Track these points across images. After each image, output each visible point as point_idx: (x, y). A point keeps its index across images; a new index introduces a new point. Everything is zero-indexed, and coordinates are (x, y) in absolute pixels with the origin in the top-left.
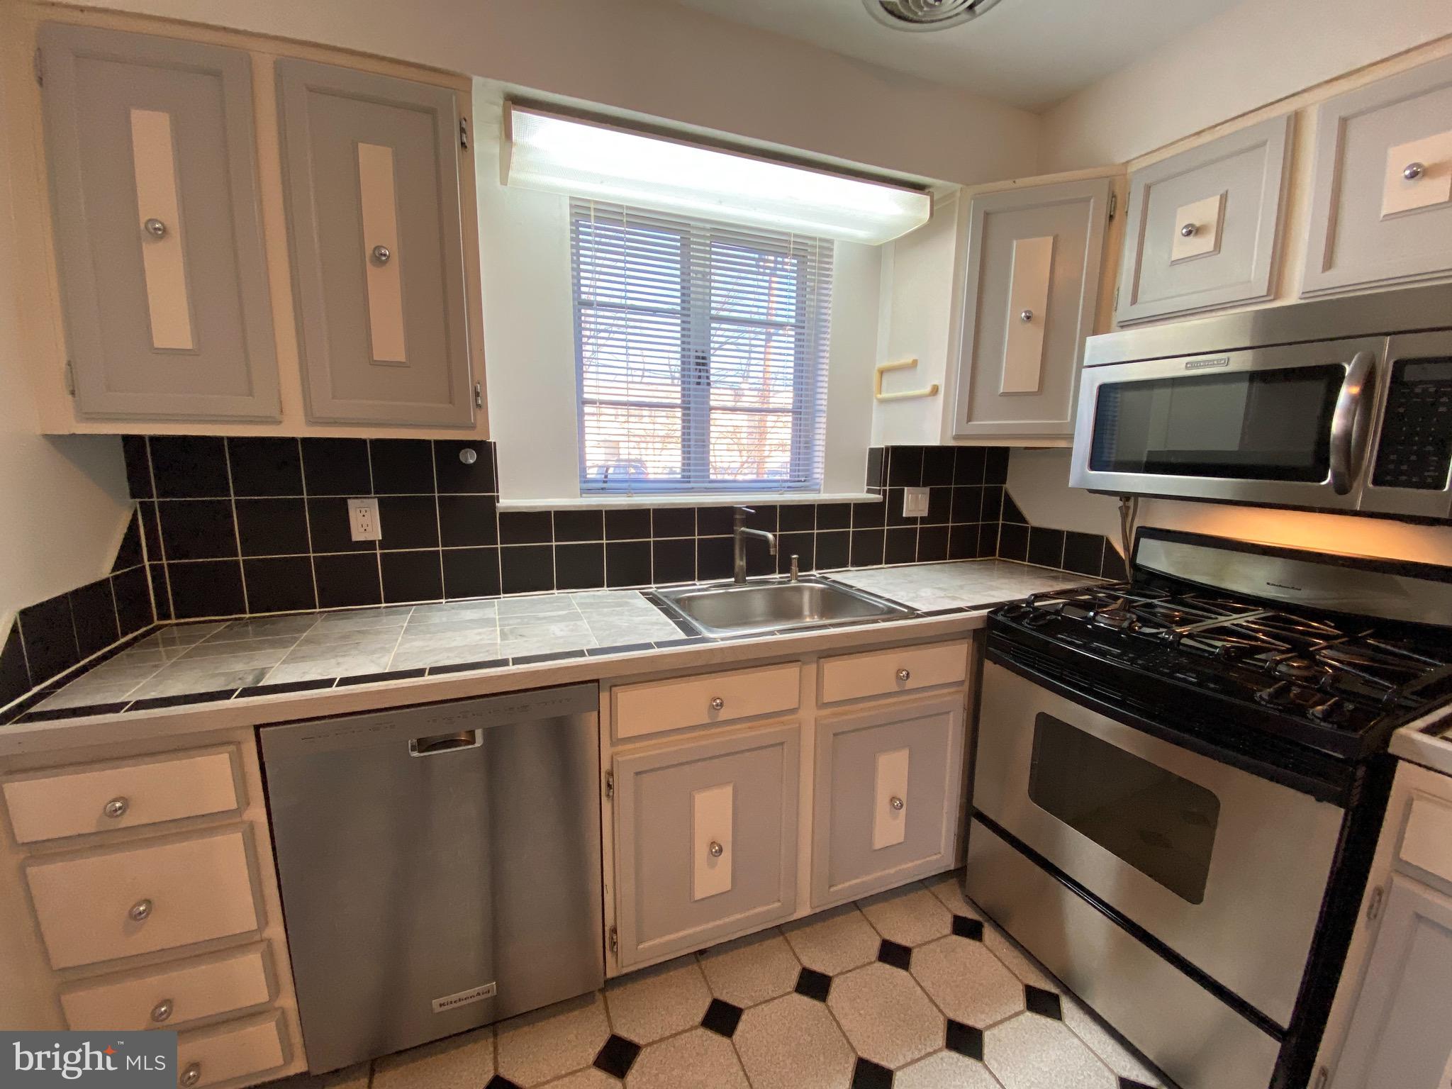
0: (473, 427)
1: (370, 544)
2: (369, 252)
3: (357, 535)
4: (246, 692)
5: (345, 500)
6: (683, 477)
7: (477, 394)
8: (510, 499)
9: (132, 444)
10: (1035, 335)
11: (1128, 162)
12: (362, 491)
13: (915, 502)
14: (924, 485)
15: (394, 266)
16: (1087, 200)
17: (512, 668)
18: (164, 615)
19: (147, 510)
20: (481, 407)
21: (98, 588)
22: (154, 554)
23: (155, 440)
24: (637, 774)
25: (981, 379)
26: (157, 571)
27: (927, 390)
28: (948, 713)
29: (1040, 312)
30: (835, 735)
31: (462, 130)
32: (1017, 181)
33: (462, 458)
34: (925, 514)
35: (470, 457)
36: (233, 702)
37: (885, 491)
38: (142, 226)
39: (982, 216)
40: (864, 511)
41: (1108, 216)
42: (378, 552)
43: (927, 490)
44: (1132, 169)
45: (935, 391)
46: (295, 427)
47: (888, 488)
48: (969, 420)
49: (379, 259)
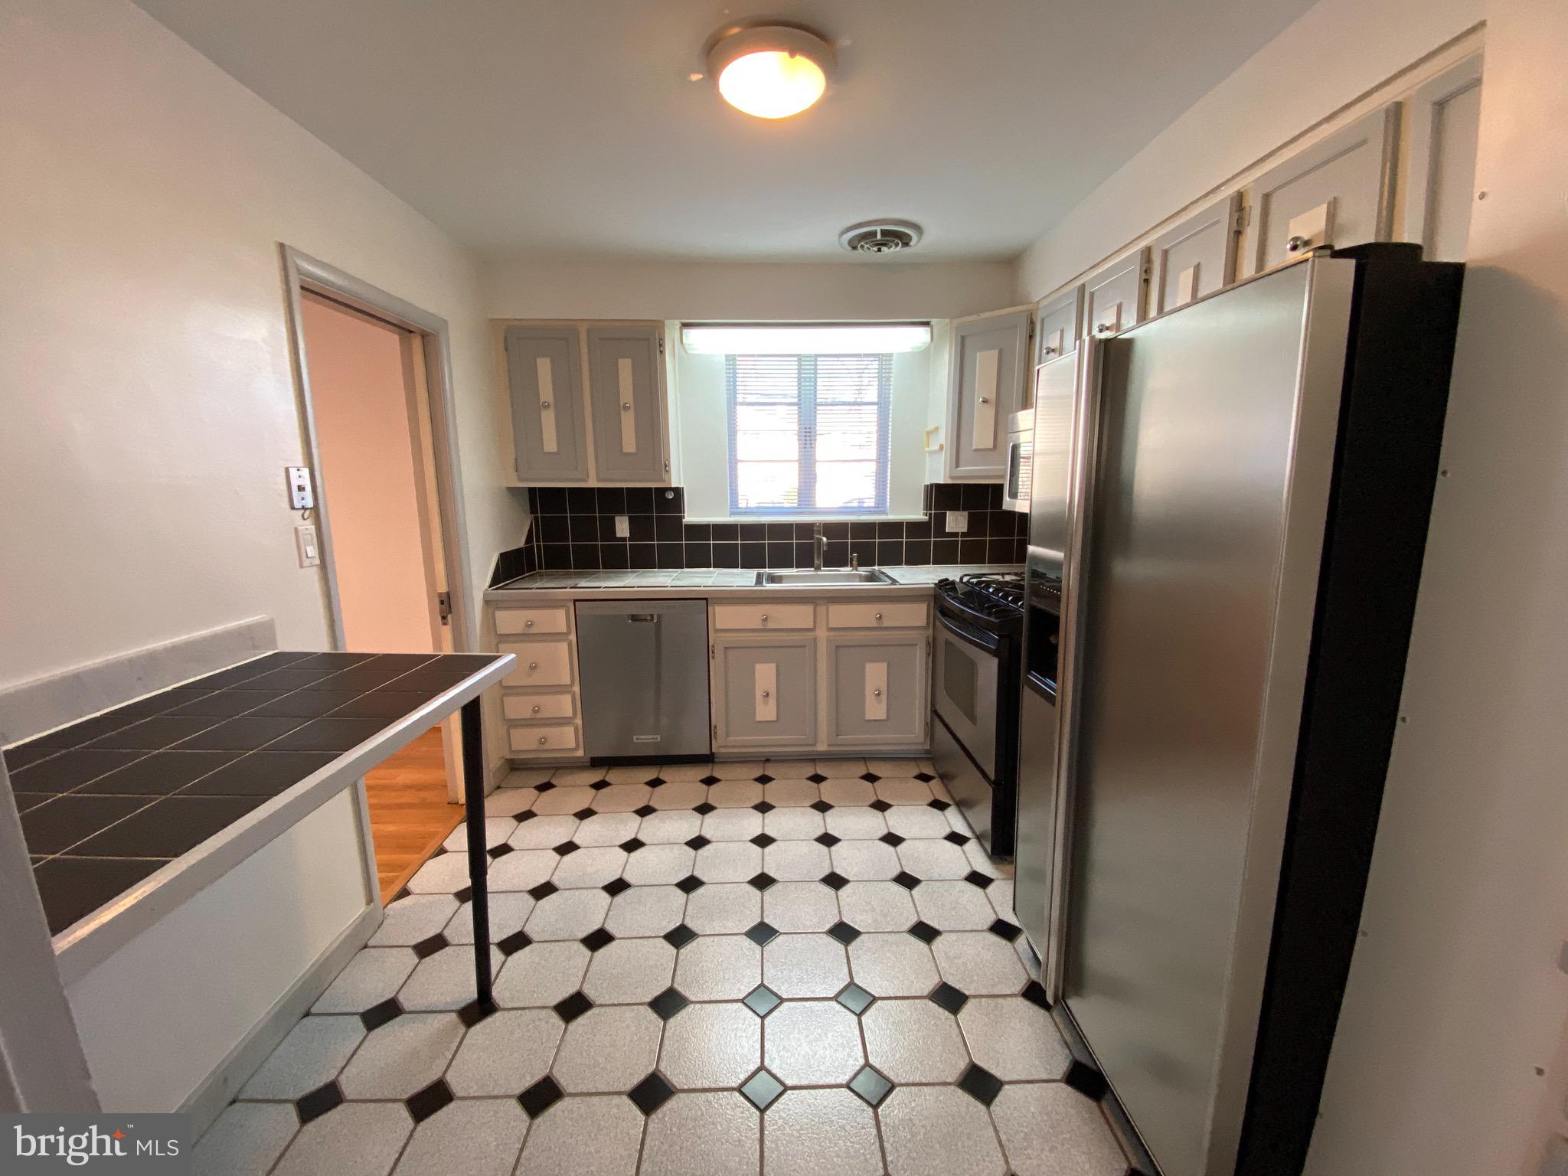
0: (664, 481)
1: (624, 539)
2: (622, 405)
3: (619, 535)
4: (571, 588)
5: (614, 517)
6: (799, 505)
7: (666, 466)
8: (690, 517)
9: (532, 490)
10: (990, 411)
11: (1038, 301)
12: (621, 512)
13: (956, 522)
14: (964, 510)
15: (631, 412)
16: (1016, 326)
17: (669, 589)
18: (540, 567)
19: (536, 519)
20: (668, 472)
21: (518, 551)
22: (538, 540)
23: (540, 489)
24: (726, 648)
25: (964, 439)
26: (539, 547)
27: (937, 447)
28: (916, 645)
29: (993, 397)
30: (836, 646)
31: (660, 345)
32: (981, 314)
33: (666, 495)
34: (965, 530)
35: (670, 496)
36: (568, 590)
37: (931, 514)
38: (541, 403)
39: (960, 338)
40: (914, 527)
41: (1028, 336)
42: (628, 543)
43: (966, 513)
44: (1042, 305)
45: (941, 448)
46: (593, 483)
47: (933, 512)
48: (957, 465)
49: (626, 408)
